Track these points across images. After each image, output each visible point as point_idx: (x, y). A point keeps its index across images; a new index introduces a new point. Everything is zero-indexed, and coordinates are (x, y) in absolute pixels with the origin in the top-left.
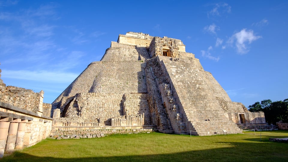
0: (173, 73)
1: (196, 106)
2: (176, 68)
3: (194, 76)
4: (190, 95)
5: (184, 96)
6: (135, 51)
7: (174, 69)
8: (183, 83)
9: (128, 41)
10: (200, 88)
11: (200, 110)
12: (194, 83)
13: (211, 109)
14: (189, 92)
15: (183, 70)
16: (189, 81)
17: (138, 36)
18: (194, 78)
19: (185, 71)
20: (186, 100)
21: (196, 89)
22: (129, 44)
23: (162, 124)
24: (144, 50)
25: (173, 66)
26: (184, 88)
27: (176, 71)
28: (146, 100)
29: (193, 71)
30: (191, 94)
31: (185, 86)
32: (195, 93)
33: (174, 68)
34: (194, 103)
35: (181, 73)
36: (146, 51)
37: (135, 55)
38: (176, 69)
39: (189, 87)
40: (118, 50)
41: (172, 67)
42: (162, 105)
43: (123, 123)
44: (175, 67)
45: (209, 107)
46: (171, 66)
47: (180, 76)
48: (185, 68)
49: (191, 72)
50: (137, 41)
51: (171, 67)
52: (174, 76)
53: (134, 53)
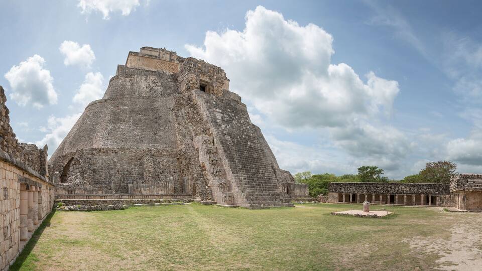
0: (218, 121)
1: (247, 171)
2: (221, 113)
3: (245, 128)
4: (239, 155)
5: (232, 157)
6: (155, 81)
7: (219, 114)
8: (231, 137)
9: (143, 64)
10: (252, 148)
11: (251, 177)
12: (245, 139)
13: (264, 176)
14: (239, 150)
15: (231, 117)
16: (239, 135)
17: (159, 55)
18: (245, 132)
19: (233, 119)
20: (235, 162)
21: (247, 147)
22: (146, 69)
23: (200, 193)
24: (170, 80)
25: (218, 110)
26: (232, 144)
27: (222, 117)
28: (176, 159)
29: (243, 121)
30: (241, 154)
31: (233, 142)
32: (246, 154)
33: (218, 112)
34: (245, 167)
35: (228, 122)
36: (172, 82)
37: (156, 88)
38: (222, 115)
39: (238, 143)
40: (129, 78)
41: (217, 112)
42: (200, 166)
43: (145, 190)
44: (220, 111)
45: (262, 174)
46: (215, 109)
47: (228, 127)
48: (233, 115)
49: (241, 122)
50: (157, 64)
51: (214, 111)
52: (220, 125)
53: (154, 83)
